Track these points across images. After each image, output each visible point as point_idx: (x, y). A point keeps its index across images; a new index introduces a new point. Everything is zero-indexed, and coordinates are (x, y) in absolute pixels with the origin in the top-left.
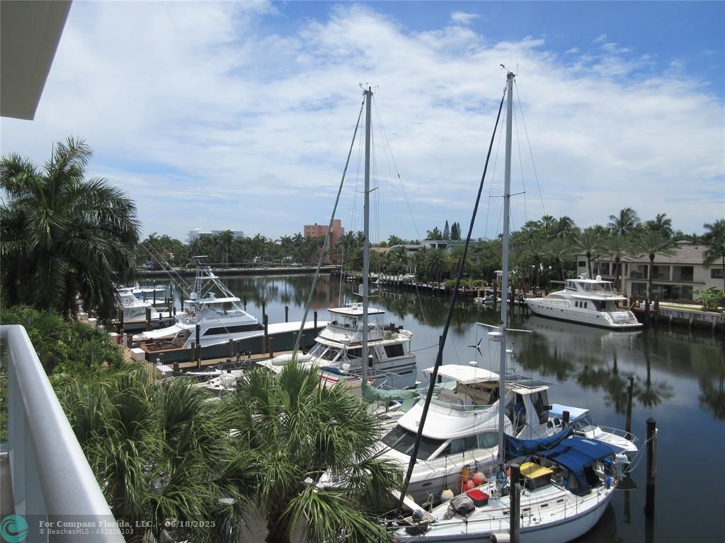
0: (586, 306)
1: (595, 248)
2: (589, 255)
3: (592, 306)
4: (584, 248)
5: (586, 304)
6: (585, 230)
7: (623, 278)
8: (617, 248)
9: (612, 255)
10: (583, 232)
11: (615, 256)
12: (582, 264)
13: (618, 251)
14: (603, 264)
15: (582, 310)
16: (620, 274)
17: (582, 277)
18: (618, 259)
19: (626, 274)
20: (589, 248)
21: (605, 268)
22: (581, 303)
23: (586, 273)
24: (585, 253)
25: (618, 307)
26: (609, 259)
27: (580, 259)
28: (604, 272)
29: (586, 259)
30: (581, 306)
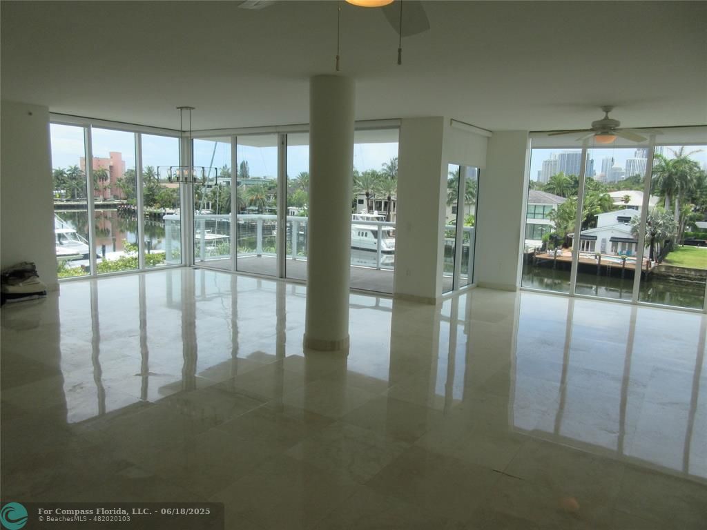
0: (366, 236)
1: (372, 189)
2: (367, 194)
3: (370, 235)
4: (363, 189)
5: (366, 234)
6: (363, 173)
7: (392, 213)
8: (388, 189)
9: (385, 195)
10: (361, 175)
11: (387, 196)
12: (361, 202)
13: (390, 191)
14: (377, 202)
15: (364, 238)
16: (389, 211)
17: (363, 212)
18: (389, 198)
19: (394, 211)
20: (368, 188)
21: (378, 205)
22: (363, 233)
23: (366, 209)
24: (364, 192)
25: (389, 235)
26: (382, 198)
27: (359, 198)
28: (379, 209)
29: (364, 198)
30: (362, 235)
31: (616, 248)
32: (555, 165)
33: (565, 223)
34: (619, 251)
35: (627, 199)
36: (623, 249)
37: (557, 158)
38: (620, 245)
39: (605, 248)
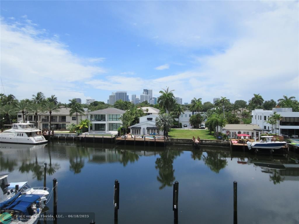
0: (22, 135)
1: (26, 109)
2: (23, 112)
3: (25, 135)
4: (21, 109)
5: (22, 134)
6: (21, 101)
7: (38, 122)
8: (36, 109)
9: (34, 112)
10: (20, 102)
11: (35, 112)
12: (20, 116)
13: (36, 110)
14: (30, 116)
15: (21, 137)
16: (37, 120)
17: (20, 122)
18: (36, 114)
19: (40, 120)
20: (23, 109)
21: (30, 118)
22: (20, 134)
23: (22, 120)
24: (21, 111)
25: (37, 134)
26: (33, 114)
27: (19, 114)
28: (30, 119)
29: (22, 114)
30: (20, 136)
31: (149, 132)
32: (114, 97)
33: (127, 122)
34: (150, 133)
35: (147, 110)
36: (152, 132)
37: (115, 94)
38: (150, 131)
39: (145, 132)
